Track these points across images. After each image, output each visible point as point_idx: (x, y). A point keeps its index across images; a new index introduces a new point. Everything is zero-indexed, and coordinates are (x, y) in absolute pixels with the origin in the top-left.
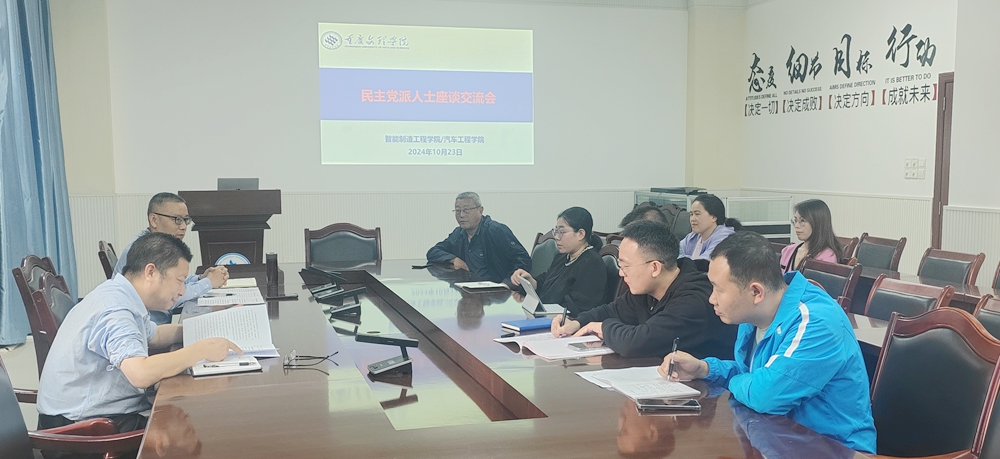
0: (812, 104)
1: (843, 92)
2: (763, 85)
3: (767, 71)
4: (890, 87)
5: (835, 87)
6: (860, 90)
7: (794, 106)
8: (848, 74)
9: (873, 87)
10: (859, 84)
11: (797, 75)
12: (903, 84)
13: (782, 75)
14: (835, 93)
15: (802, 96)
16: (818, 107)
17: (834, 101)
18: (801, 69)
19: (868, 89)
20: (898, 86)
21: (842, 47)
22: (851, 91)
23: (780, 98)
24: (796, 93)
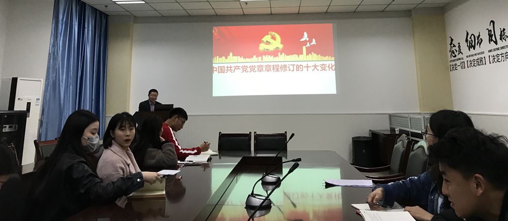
0: (480, 62)
1: (495, 53)
2: (457, 54)
3: (457, 45)
5: (490, 51)
6: (503, 51)
7: (472, 64)
8: (496, 43)
10: (502, 48)
11: (471, 46)
13: (464, 47)
14: (491, 54)
15: (476, 58)
16: (484, 63)
17: (491, 59)
18: (472, 42)
19: (507, 50)
21: (491, 28)
22: (499, 52)
23: (465, 60)
24: (472, 56)
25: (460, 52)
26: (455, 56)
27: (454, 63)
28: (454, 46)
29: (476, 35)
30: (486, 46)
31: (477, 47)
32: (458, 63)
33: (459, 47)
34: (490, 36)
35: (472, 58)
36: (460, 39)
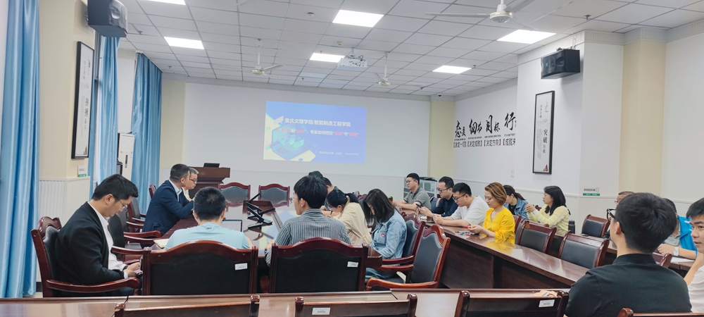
0: (478, 143)
1: (489, 139)
2: (461, 135)
3: (462, 129)
4: (506, 138)
5: (486, 137)
6: (495, 139)
7: (472, 144)
8: (491, 132)
9: (500, 138)
10: (495, 136)
11: (473, 131)
12: (511, 137)
13: (468, 131)
14: (487, 139)
15: (475, 140)
16: (480, 145)
17: (486, 143)
18: (475, 129)
19: (498, 138)
20: (509, 137)
21: (489, 120)
22: (492, 139)
23: (467, 140)
24: (473, 138)
25: (464, 134)
26: (459, 137)
27: (458, 142)
28: (460, 128)
29: (478, 124)
30: (484, 132)
31: (477, 132)
32: (461, 142)
33: (464, 130)
34: (488, 126)
35: (472, 140)
36: (465, 124)
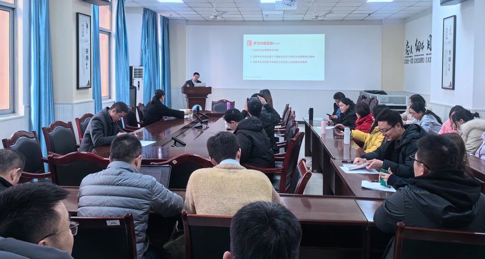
0: (421, 60)
7: (417, 61)
11: (418, 50)
13: (414, 49)
14: (428, 56)
16: (423, 62)
17: (427, 59)
18: (419, 47)
21: (429, 40)
24: (418, 56)
25: (411, 52)
26: (408, 54)
27: (407, 59)
28: (409, 47)
29: (421, 43)
30: (425, 51)
31: (421, 50)
32: (410, 59)
33: (411, 48)
34: (429, 45)
